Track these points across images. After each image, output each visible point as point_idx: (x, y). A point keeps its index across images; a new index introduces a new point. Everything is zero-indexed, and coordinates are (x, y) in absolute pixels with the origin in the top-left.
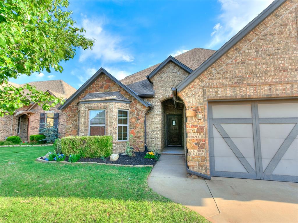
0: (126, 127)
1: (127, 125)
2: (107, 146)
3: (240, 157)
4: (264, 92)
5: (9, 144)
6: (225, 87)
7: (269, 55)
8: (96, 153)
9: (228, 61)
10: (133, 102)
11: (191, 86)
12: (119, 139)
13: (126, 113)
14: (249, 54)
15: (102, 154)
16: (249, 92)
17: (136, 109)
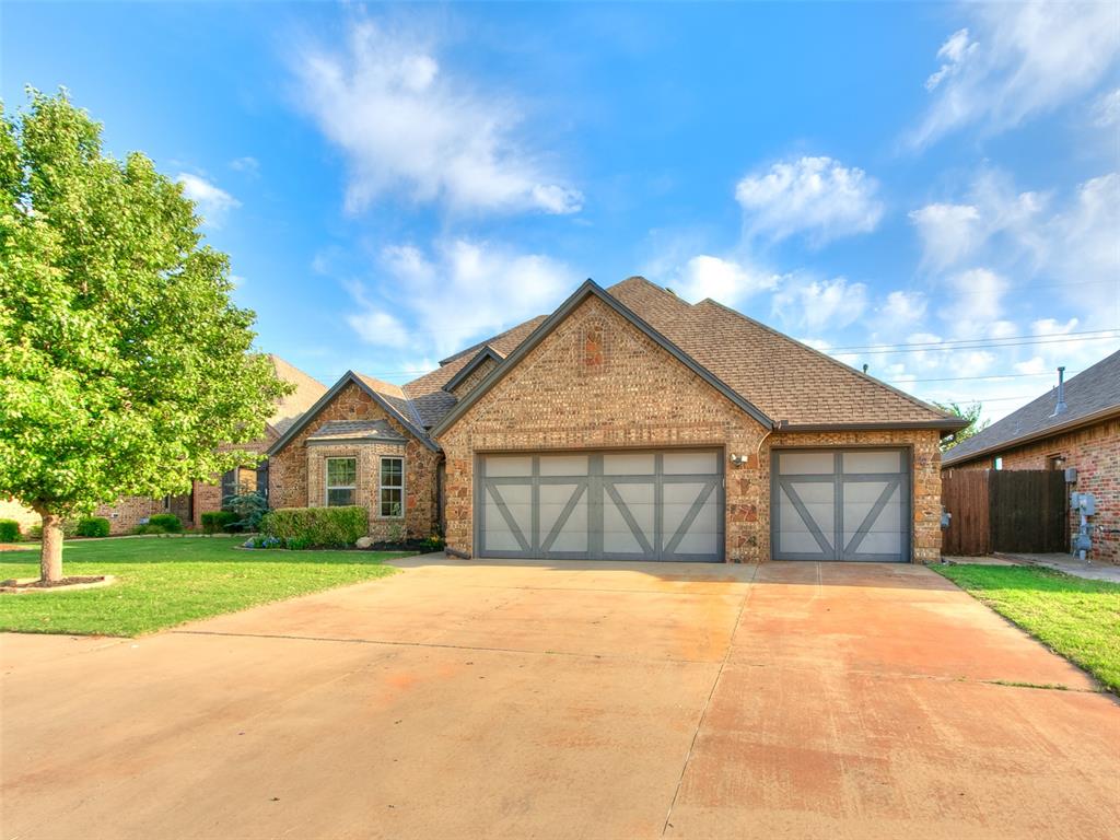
0: (399, 491)
1: (402, 488)
2: (353, 524)
3: (515, 530)
4: (538, 441)
5: (157, 532)
6: (494, 432)
7: (547, 390)
8: (333, 536)
9: (501, 396)
10: (412, 441)
11: (452, 430)
12: (383, 514)
13: (398, 463)
14: (525, 387)
15: (345, 538)
16: (521, 441)
17: (418, 455)
